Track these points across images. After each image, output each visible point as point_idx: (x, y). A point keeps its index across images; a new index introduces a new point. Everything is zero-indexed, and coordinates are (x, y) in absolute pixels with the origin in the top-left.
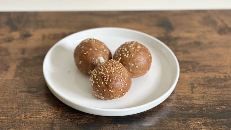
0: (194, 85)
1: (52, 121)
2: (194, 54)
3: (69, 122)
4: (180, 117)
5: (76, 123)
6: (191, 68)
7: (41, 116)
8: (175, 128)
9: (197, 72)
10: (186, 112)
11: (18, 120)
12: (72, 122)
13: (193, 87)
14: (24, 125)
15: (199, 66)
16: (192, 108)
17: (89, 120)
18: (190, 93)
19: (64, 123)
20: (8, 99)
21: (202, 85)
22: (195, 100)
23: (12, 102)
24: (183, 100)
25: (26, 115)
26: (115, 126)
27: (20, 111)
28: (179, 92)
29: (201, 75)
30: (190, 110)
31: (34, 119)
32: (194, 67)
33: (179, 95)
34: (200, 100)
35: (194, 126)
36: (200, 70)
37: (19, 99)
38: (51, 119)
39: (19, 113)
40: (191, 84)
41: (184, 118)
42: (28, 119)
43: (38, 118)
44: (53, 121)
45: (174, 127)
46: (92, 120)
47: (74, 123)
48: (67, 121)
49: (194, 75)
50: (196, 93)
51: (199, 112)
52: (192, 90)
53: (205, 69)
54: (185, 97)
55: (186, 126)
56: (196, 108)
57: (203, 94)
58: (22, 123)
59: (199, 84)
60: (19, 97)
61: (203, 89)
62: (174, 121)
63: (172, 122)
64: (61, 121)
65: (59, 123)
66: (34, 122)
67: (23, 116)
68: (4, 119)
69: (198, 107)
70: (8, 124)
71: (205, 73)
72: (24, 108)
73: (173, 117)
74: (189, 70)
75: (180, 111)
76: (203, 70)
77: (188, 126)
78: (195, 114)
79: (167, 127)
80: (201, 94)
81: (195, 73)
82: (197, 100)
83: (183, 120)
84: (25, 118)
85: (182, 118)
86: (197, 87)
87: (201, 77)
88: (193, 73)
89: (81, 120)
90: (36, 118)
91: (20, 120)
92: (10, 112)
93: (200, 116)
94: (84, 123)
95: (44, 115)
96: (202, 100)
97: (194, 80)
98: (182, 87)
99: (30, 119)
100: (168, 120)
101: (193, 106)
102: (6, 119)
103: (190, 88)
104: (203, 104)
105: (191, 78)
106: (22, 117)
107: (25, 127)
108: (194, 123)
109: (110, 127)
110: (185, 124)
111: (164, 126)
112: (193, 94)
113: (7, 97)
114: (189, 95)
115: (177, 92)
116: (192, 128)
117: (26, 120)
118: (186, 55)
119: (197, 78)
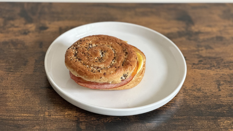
0: (220, 83)
1: (77, 119)
2: (217, 50)
3: (95, 120)
4: (208, 115)
5: (103, 121)
6: (215, 64)
7: (65, 114)
8: (205, 128)
9: (222, 69)
10: (214, 111)
11: (42, 118)
12: (98, 120)
13: (220, 84)
14: (48, 122)
15: (223, 62)
16: (220, 106)
17: (116, 118)
18: (217, 91)
19: (90, 121)
20: (29, 95)
21: (229, 82)
22: (223, 98)
23: (34, 98)
24: (210, 98)
25: (50, 112)
26: (143, 125)
27: (43, 108)
28: (206, 90)
29: (226, 72)
30: (219, 108)
31: (59, 117)
32: (218, 63)
33: (206, 93)
34: (227, 98)
35: (225, 126)
36: (225, 67)
37: (40, 95)
38: (76, 117)
39: (42, 110)
40: (217, 81)
41: (213, 117)
42: (52, 117)
43: (62, 115)
44: (79, 119)
45: (203, 126)
46: (118, 118)
47: (100, 121)
48: (93, 119)
49: (220, 71)
50: (223, 91)
51: (228, 110)
52: (219, 88)
53: (230, 66)
54: (213, 95)
55: (216, 125)
56: (224, 106)
57: (230, 92)
58: (47, 121)
59: (225, 81)
60: (40, 94)
61: (229, 87)
62: (204, 120)
63: (201, 121)
64: (86, 119)
65: (84, 122)
66: (58, 120)
67: (47, 113)
68: (27, 116)
69: (227, 105)
70: (32, 122)
71: (230, 69)
72: (46, 104)
73: (202, 116)
74: (214, 66)
75: (208, 109)
76: (228, 66)
77: (218, 125)
78: (224, 113)
79: (196, 126)
80: (228, 92)
81: (220, 70)
82: (225, 98)
83: (213, 119)
84: (49, 116)
85: (211, 117)
86: (223, 84)
87: (226, 74)
88: (218, 70)
89: (107, 119)
90: (60, 115)
91: (44, 117)
92: (32, 108)
93: (229, 114)
94: (110, 121)
95: (69, 113)
96: (230, 98)
97: (220, 77)
98: (208, 84)
99: (53, 117)
100: (196, 119)
101: (221, 104)
102: (29, 116)
103: (217, 86)
104: (232, 102)
105: (216, 74)
106: (46, 115)
107: (50, 125)
108: (224, 122)
109: (137, 126)
110: (215, 123)
111: (193, 125)
112: (220, 92)
113: (28, 93)
114: (216, 93)
115: (203, 89)
116: (222, 127)
117: (50, 118)
118: (209, 50)
119: (223, 74)
